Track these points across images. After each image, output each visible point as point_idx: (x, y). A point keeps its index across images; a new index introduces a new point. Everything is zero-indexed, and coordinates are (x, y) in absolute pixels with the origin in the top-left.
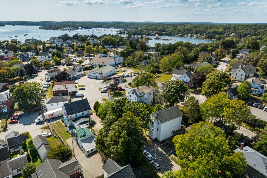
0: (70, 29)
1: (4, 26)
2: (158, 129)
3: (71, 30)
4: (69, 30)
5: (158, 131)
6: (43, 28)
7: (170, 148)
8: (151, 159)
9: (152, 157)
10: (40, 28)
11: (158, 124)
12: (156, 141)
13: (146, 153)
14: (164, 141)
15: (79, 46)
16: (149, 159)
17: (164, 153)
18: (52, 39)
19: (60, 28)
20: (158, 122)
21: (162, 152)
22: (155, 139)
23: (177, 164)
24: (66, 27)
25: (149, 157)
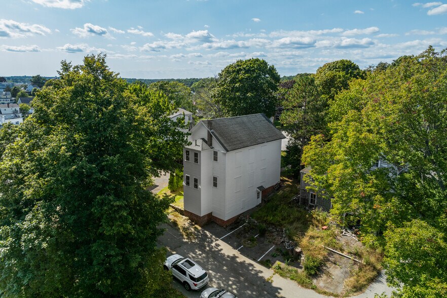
2: (215, 179)
5: (215, 185)
7: (262, 239)
8: (200, 284)
9: (205, 275)
11: (216, 159)
12: (210, 222)
13: (179, 264)
14: (236, 222)
15: (30, 92)
16: (193, 287)
17: (241, 258)
20: (215, 153)
21: (234, 257)
22: (206, 218)
23: (307, 287)
25: (192, 278)
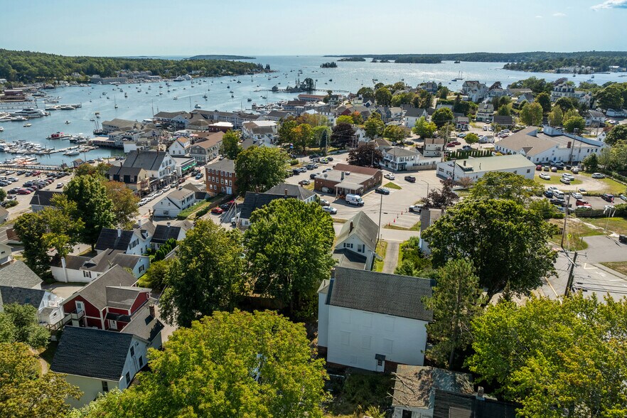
0: (578, 69)
1: (439, 62)
3: (580, 73)
4: (575, 72)
6: (512, 68)
10: (506, 67)
18: (468, 83)
19: (551, 68)
24: (570, 65)
